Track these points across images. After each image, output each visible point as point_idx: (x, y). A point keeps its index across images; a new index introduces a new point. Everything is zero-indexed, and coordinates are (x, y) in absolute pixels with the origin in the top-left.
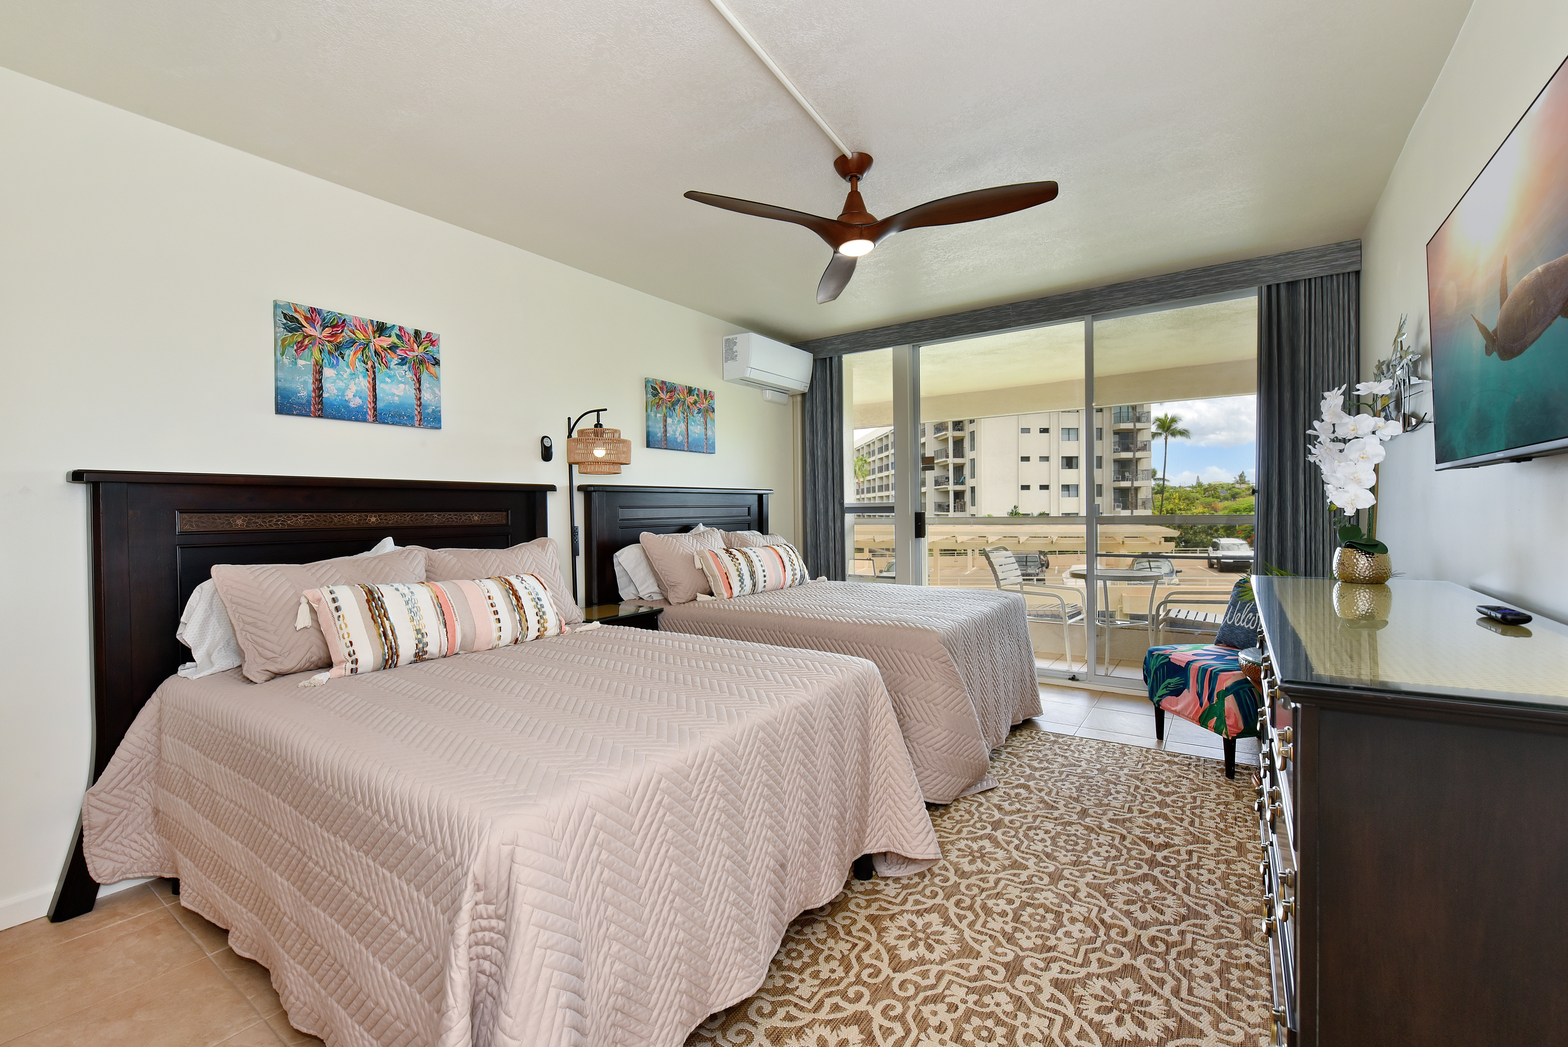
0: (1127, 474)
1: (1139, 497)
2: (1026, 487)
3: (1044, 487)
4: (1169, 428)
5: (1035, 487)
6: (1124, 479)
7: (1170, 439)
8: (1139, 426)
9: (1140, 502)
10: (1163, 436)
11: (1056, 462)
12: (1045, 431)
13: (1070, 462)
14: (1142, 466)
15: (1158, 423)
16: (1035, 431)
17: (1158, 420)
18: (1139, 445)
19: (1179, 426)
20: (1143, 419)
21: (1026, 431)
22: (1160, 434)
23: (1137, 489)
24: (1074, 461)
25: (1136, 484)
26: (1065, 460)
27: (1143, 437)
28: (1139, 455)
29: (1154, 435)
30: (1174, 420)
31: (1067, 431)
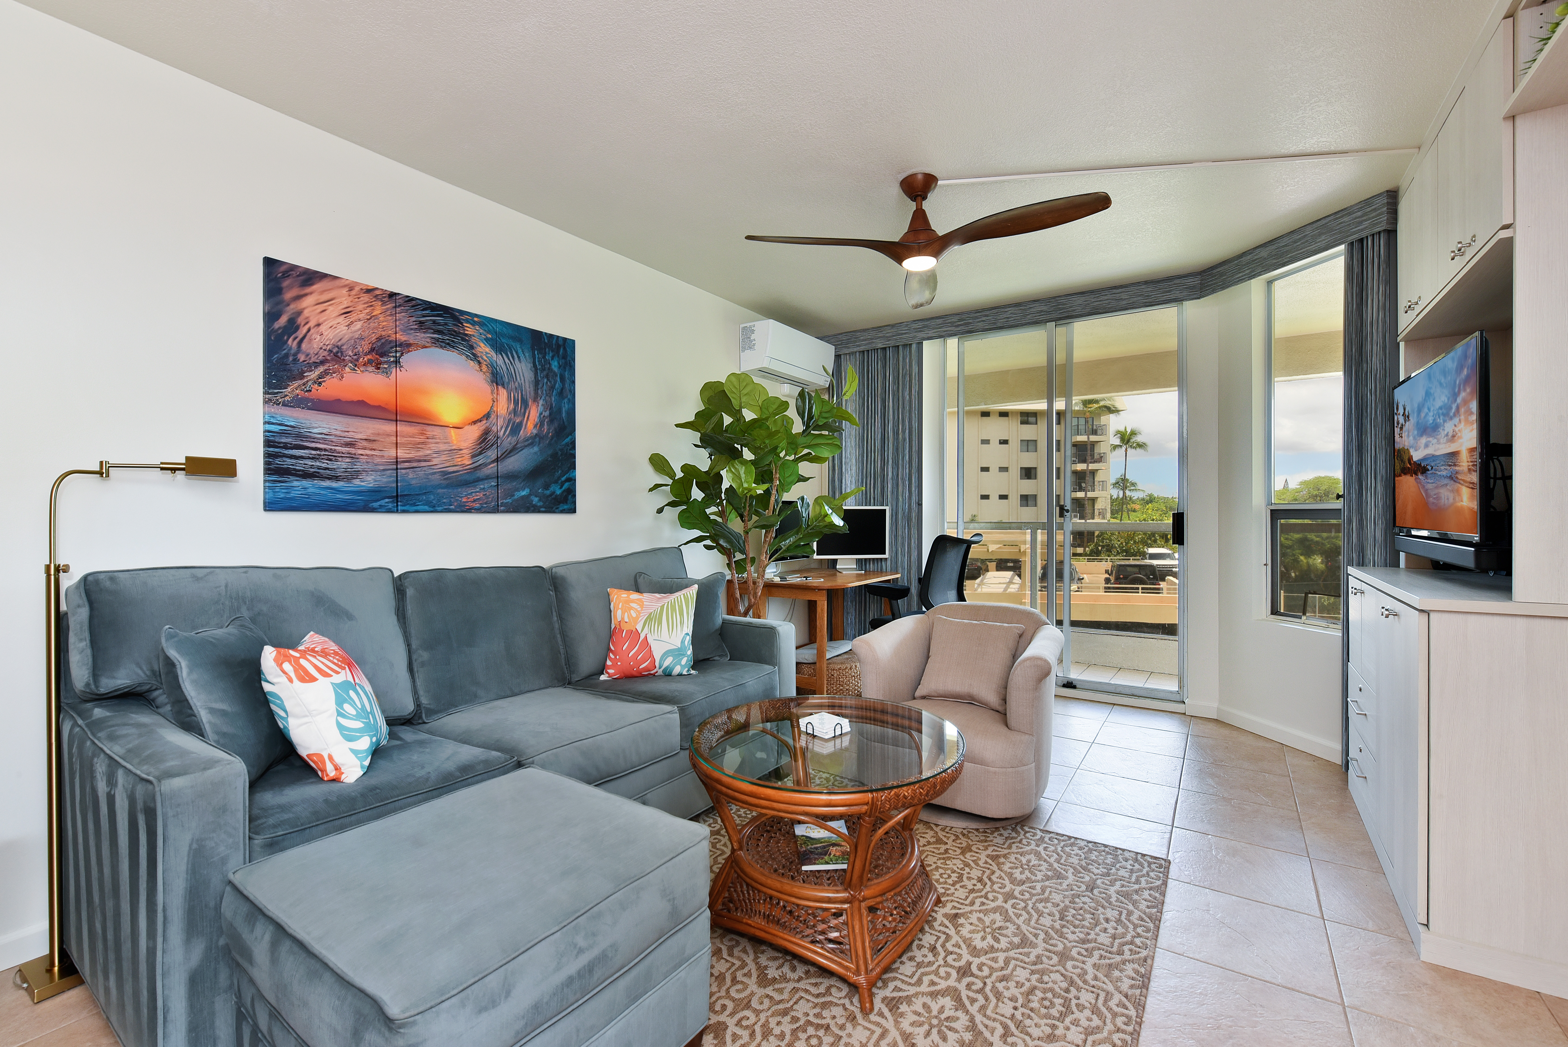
0: (1083, 485)
1: (1096, 507)
2: (985, 497)
3: (1003, 497)
4: (1128, 441)
5: (994, 497)
6: (1081, 489)
7: (1130, 451)
8: (1093, 438)
9: (1096, 512)
10: (1124, 449)
11: (1015, 472)
12: (1004, 442)
13: (1028, 473)
14: (1099, 477)
15: (1119, 435)
16: (995, 442)
17: (1118, 432)
18: (1096, 456)
19: (1139, 439)
20: (1099, 432)
21: (985, 442)
22: (1121, 446)
23: (1093, 500)
24: (1033, 472)
25: (1090, 494)
26: (1024, 471)
27: (1102, 448)
28: (1092, 466)
29: (1115, 447)
30: (1133, 433)
31: (1025, 443)
